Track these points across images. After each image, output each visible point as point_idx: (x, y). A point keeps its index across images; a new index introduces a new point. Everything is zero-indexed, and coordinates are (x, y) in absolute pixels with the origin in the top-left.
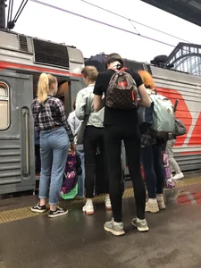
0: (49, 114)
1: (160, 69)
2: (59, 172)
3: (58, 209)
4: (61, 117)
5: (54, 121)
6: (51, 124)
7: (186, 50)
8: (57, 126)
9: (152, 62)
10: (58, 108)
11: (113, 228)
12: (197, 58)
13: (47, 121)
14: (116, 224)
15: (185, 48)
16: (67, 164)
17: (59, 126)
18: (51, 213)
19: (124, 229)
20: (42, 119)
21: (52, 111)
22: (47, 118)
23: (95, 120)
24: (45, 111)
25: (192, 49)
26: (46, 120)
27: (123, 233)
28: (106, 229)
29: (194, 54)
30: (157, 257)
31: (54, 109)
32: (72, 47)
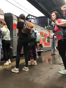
7: (30, 17)
12: (34, 20)
28: (12, 71)
29: (33, 19)
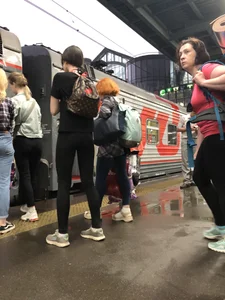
3: (6, 223)
7: (110, 57)
11: (58, 240)
12: (121, 67)
14: (60, 235)
15: (110, 54)
19: (70, 240)
23: (27, 130)
25: (117, 57)
27: (68, 244)
28: (48, 242)
29: (118, 63)
32: (5, 28)
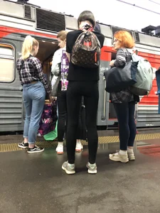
0: (27, 70)
1: (149, 36)
2: (36, 118)
3: (35, 147)
4: (38, 73)
5: (32, 76)
6: (30, 79)
8: (34, 80)
9: (143, 30)
10: (35, 65)
13: (27, 77)
16: (44, 112)
17: (37, 81)
18: (29, 149)
20: (23, 74)
21: (30, 68)
22: (26, 73)
24: (24, 68)
26: (25, 75)
27: (74, 172)
30: (88, 196)
31: (32, 67)
32: (70, 16)
